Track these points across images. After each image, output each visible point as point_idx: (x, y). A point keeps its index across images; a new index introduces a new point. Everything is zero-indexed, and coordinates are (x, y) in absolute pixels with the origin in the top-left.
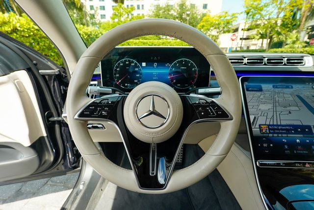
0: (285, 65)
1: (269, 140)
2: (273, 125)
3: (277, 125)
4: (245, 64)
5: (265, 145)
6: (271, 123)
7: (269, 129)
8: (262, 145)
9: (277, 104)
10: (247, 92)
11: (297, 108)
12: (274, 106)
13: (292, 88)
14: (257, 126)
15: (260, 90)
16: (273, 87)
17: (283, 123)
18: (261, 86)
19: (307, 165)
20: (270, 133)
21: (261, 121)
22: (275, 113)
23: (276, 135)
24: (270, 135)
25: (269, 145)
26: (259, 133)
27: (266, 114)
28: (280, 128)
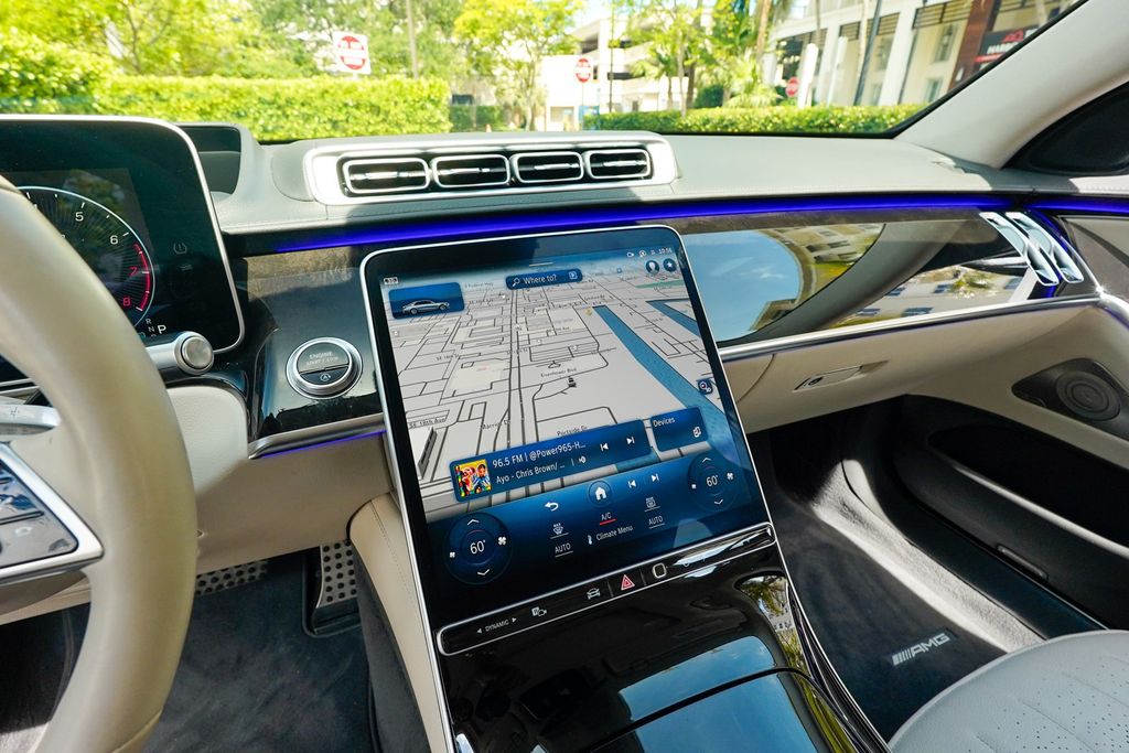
0: (587, 179)
1: (491, 523)
2: (510, 452)
3: (525, 449)
4: (433, 188)
5: (475, 548)
6: (502, 446)
7: (494, 473)
8: (463, 551)
9: (525, 356)
10: (394, 325)
11: (596, 361)
12: (514, 368)
13: (580, 278)
14: (444, 472)
15: (455, 303)
16: (509, 283)
17: (548, 432)
18: (457, 286)
19: (627, 583)
20: (496, 488)
21: (461, 444)
22: (515, 394)
23: (518, 492)
24: (498, 497)
25: (491, 544)
26: (453, 501)
27: (478, 411)
28: (533, 456)
